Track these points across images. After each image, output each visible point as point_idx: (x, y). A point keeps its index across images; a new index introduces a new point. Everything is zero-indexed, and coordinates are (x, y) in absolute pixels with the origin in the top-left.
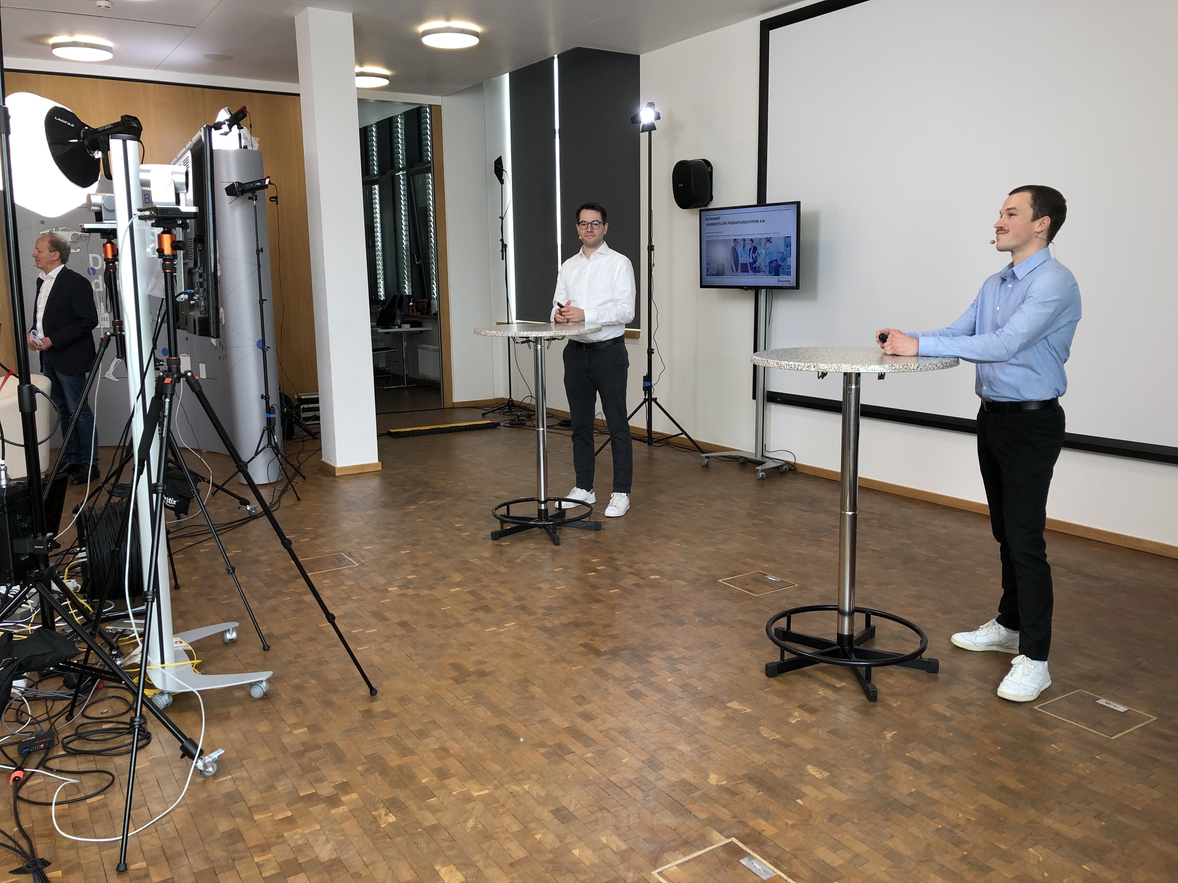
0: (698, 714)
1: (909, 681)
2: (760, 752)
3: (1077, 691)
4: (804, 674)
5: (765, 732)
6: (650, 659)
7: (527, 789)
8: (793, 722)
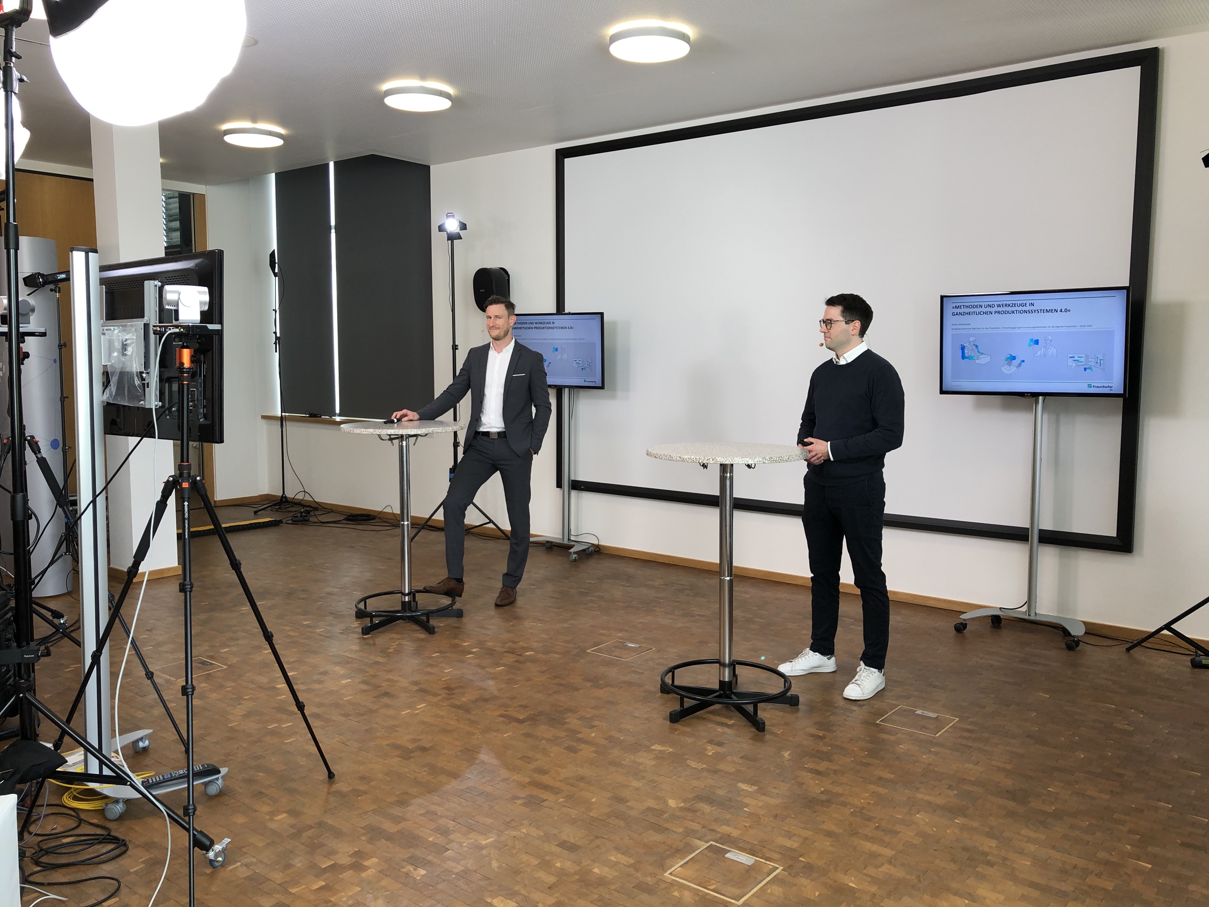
0: (633, 757)
1: (781, 714)
2: (698, 779)
3: (900, 707)
4: (698, 718)
5: (693, 764)
6: (567, 720)
7: (526, 832)
8: (710, 754)
